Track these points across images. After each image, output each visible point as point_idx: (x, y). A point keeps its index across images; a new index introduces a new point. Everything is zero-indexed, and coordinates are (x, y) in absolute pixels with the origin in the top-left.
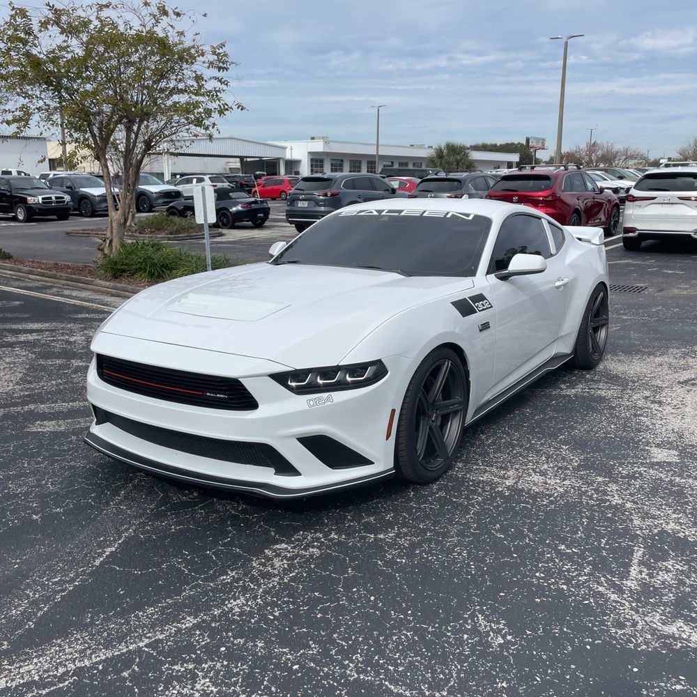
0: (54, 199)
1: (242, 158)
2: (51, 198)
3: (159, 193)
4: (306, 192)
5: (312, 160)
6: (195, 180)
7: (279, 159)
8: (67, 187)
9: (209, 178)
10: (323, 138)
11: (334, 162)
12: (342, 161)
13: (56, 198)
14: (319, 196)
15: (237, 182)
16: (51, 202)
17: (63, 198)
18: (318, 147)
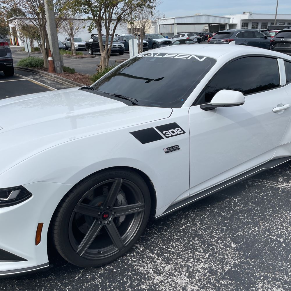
0: (117, 46)
1: (209, 24)
2: (116, 46)
3: (161, 42)
4: (217, 40)
5: (242, 24)
6: (181, 36)
7: (226, 24)
8: (124, 41)
9: (187, 34)
10: (249, 12)
11: (254, 24)
12: (258, 23)
13: (118, 45)
14: (223, 41)
15: (204, 36)
16: (116, 47)
17: (121, 45)
18: (246, 17)
